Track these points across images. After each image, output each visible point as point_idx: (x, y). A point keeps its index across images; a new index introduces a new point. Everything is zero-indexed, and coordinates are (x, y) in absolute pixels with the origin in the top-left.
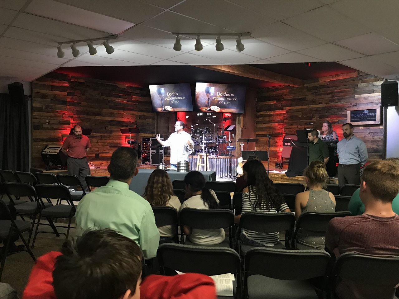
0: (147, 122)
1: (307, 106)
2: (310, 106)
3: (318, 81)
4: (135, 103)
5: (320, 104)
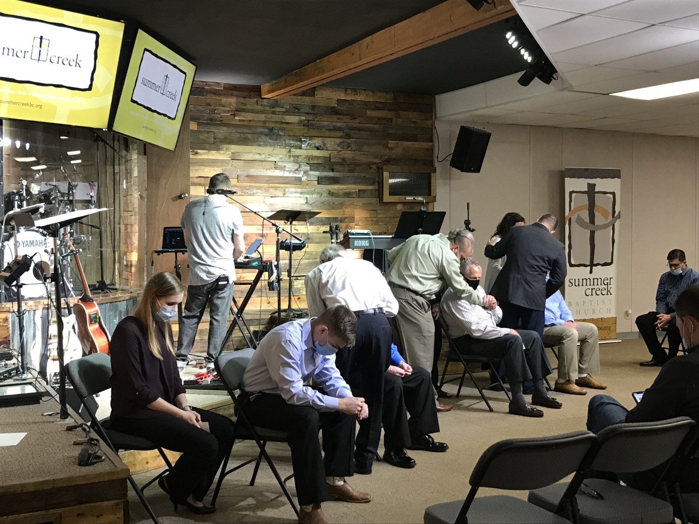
2: (293, 150)
5: (318, 149)
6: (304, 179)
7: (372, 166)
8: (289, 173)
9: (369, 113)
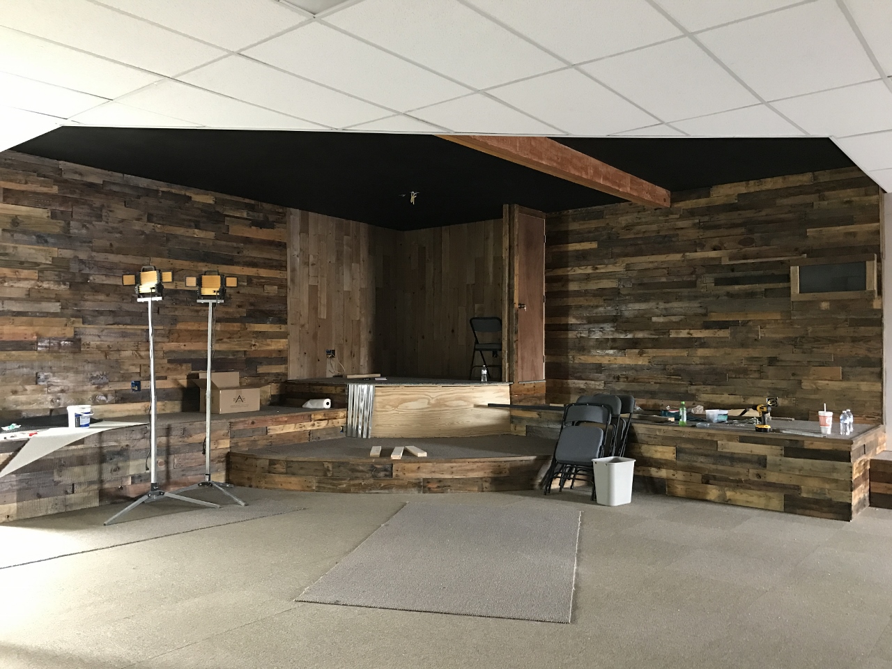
0: (266, 294)
1: (682, 254)
2: (688, 254)
3: (708, 195)
4: (235, 244)
5: (715, 250)
9: (781, 202)
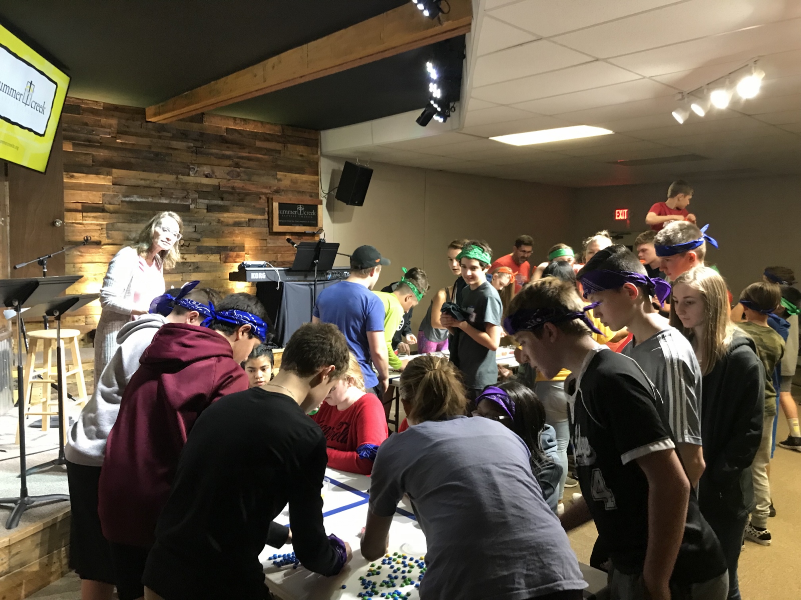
1: (175, 176)
2: (180, 176)
5: (207, 177)
6: (192, 207)
7: (261, 196)
8: (177, 201)
9: (258, 144)
